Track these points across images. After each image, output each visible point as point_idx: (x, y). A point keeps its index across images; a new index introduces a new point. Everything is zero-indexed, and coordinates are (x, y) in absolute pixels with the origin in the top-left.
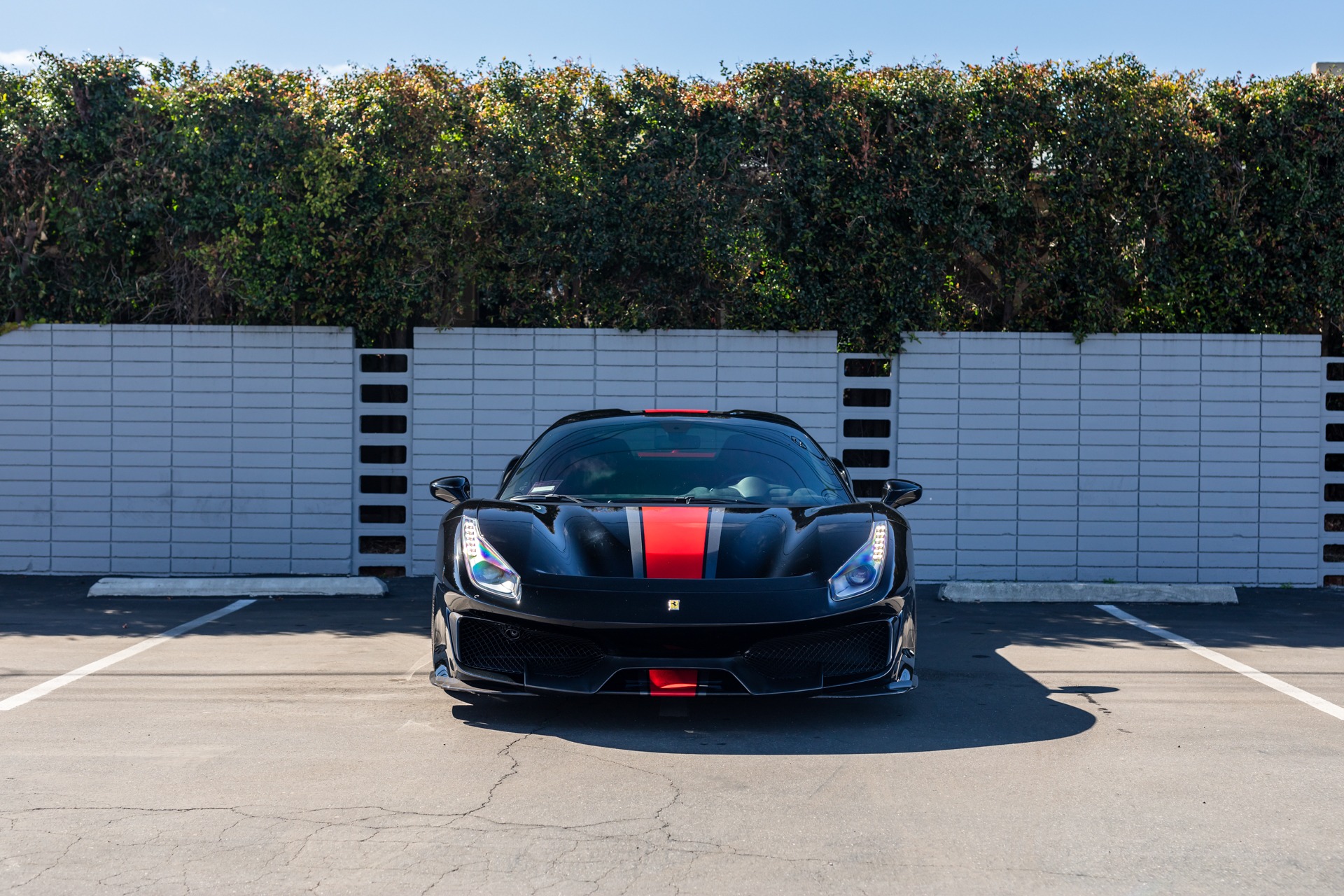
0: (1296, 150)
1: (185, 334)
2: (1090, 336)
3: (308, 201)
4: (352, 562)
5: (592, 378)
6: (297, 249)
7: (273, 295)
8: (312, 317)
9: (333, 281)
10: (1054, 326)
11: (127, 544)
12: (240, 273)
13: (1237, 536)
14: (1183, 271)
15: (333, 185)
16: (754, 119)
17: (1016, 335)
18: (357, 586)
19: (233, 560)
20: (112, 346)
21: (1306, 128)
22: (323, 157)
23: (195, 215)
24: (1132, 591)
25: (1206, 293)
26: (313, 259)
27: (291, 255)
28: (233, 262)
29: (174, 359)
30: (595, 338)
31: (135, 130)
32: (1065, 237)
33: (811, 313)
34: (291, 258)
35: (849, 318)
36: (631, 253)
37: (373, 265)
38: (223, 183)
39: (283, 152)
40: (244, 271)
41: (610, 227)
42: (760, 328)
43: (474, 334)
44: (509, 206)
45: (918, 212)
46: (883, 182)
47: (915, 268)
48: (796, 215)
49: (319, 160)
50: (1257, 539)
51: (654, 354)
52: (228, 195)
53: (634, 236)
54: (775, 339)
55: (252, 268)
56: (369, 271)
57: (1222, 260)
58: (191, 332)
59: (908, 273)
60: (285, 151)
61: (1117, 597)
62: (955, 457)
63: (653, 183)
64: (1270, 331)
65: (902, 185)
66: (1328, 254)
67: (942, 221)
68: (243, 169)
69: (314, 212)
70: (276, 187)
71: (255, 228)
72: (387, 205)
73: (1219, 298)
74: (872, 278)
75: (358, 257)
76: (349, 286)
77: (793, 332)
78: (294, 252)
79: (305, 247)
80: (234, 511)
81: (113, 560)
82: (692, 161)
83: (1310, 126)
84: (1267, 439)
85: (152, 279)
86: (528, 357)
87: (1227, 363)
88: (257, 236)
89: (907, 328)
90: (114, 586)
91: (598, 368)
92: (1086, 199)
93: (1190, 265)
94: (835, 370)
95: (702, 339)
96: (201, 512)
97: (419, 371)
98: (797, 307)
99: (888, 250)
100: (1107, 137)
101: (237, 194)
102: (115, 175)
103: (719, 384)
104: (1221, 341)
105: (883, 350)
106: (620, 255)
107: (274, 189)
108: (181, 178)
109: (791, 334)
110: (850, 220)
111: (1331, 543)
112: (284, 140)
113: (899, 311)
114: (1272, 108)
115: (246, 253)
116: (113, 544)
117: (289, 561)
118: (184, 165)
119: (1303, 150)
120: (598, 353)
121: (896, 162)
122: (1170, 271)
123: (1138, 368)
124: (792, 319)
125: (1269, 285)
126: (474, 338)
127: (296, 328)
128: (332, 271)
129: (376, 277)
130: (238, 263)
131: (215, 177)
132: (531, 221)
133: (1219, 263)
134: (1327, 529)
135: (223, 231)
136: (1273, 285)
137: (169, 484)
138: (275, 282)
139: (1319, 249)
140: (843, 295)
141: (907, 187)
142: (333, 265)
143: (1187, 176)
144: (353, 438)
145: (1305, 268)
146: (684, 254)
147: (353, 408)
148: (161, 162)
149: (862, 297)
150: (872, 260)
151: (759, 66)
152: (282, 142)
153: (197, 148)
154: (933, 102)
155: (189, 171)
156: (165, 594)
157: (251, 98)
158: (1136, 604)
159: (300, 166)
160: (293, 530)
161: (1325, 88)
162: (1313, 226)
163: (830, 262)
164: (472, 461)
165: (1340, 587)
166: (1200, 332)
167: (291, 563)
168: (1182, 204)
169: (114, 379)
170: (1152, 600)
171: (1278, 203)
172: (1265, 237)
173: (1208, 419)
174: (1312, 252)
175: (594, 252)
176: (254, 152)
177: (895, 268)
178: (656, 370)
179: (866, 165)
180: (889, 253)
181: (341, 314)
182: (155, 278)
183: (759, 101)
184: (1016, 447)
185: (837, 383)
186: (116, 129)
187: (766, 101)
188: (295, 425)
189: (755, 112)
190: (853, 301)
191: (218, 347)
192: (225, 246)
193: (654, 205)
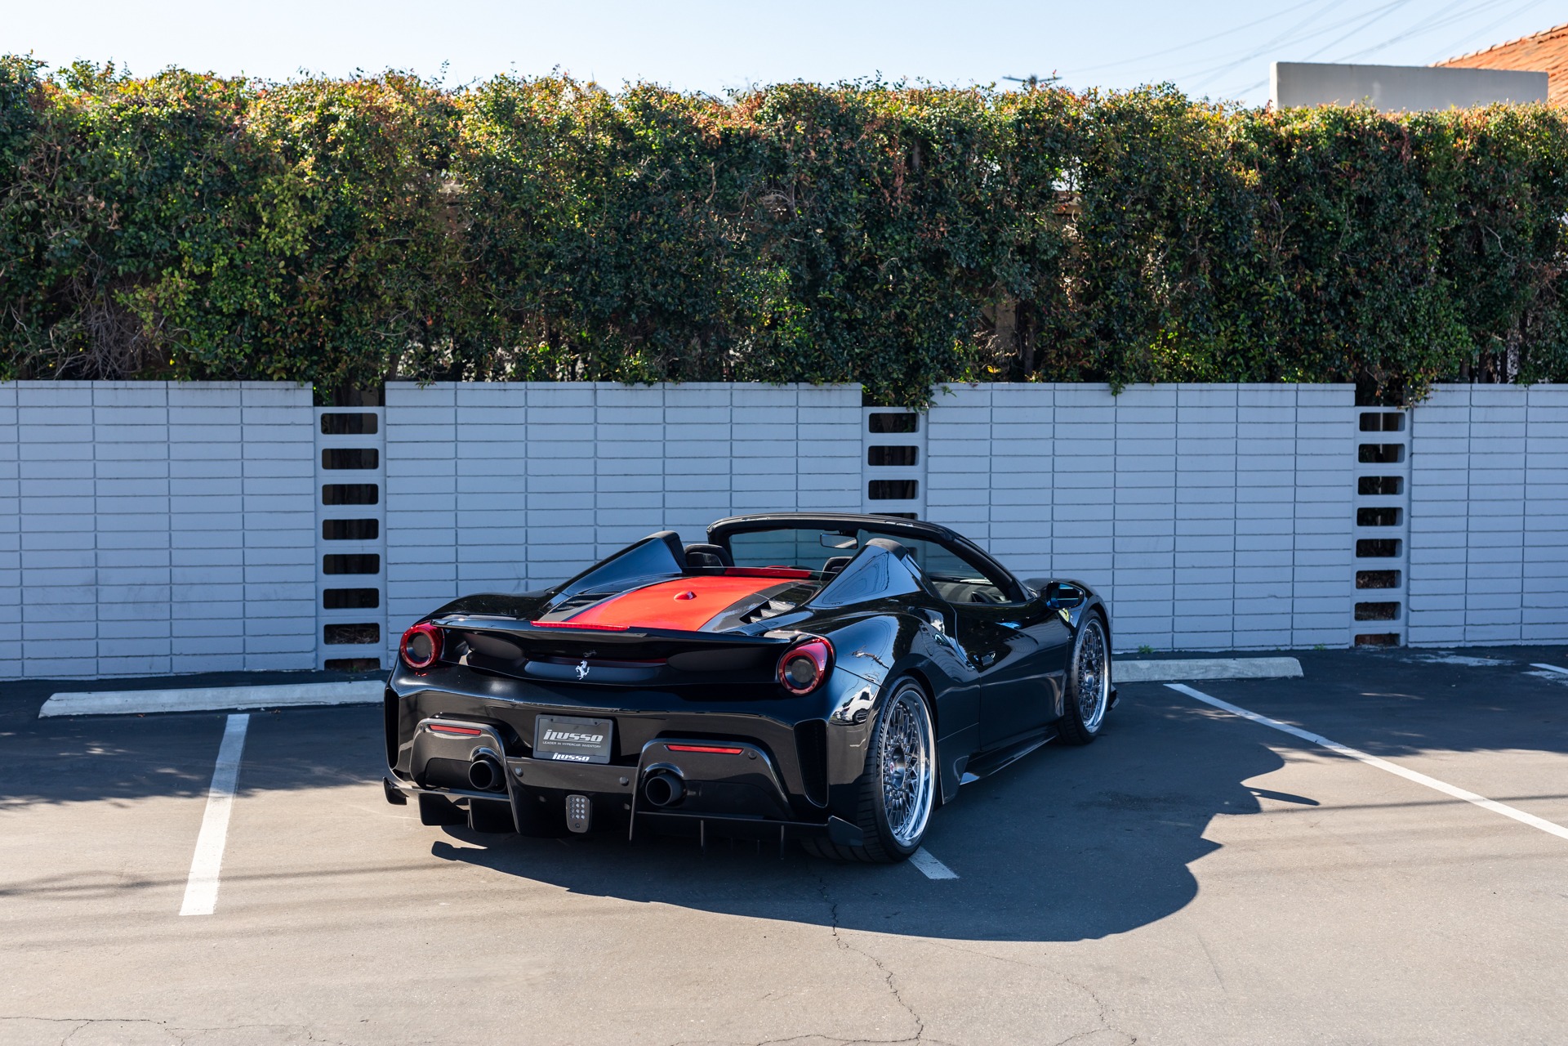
0: (1335, 189)
1: (110, 391)
2: (1129, 386)
3: (263, 237)
4: (317, 655)
5: (593, 438)
6: (252, 293)
7: (223, 347)
8: (269, 372)
9: (297, 331)
10: (1089, 376)
11: (41, 642)
12: (183, 321)
13: (1272, 596)
14: (1221, 318)
15: (296, 218)
16: (779, 148)
17: (1049, 386)
18: (364, 692)
19: (174, 657)
20: (17, 407)
21: (1344, 165)
22: (285, 185)
23: (129, 253)
24: (1199, 668)
25: (1244, 342)
26: (272, 305)
27: (246, 299)
28: (175, 309)
29: (96, 422)
30: (595, 393)
31: (49, 148)
32: (1102, 280)
33: (838, 365)
34: (246, 304)
35: (877, 369)
36: (644, 299)
37: (341, 311)
38: (163, 215)
39: (234, 178)
40: (188, 319)
41: (620, 268)
42: (781, 381)
43: (456, 389)
44: (500, 243)
45: (955, 254)
46: (917, 220)
47: (951, 315)
48: (825, 256)
49: (280, 188)
50: (1291, 600)
51: (661, 410)
52: (167, 228)
53: (647, 280)
54: (795, 392)
55: (198, 315)
56: (337, 319)
57: (1262, 306)
58: (116, 389)
59: (942, 321)
60: (237, 178)
61: (1185, 675)
62: (987, 520)
63: (668, 219)
64: (1304, 380)
65: (938, 224)
66: (1367, 300)
67: (978, 263)
68: (186, 197)
69: (272, 250)
70: (226, 219)
71: (204, 268)
72: (358, 241)
73: (1257, 346)
74: (902, 325)
75: (324, 302)
76: (315, 335)
77: (816, 385)
78: (249, 297)
79: (261, 290)
80: (174, 599)
81: (26, 662)
82: (709, 194)
83: (1348, 163)
84: (1302, 494)
85: (71, 327)
86: (519, 416)
87: (1263, 415)
88: (204, 278)
89: (939, 380)
90: (72, 704)
91: (599, 427)
92: (1126, 240)
93: (1230, 312)
94: (860, 426)
95: (715, 393)
96: (134, 603)
97: (392, 433)
98: (823, 358)
99: (921, 295)
100: (1149, 173)
101: (180, 227)
102: (27, 203)
103: (734, 443)
104: (1257, 390)
105: (913, 404)
106: (631, 301)
107: (223, 221)
108: (111, 208)
109: (812, 387)
110: (881, 262)
111: (1363, 601)
112: (237, 164)
113: (932, 361)
114: (1312, 144)
115: (191, 297)
116: (24, 643)
117: (241, 656)
118: (115, 193)
119: (1340, 190)
120: (599, 410)
121: (931, 198)
122: (1208, 319)
123: (1174, 420)
124: (815, 371)
125: (1306, 332)
126: (456, 394)
127: (245, 384)
128: (295, 319)
129: (345, 325)
130: (181, 310)
131: (152, 207)
132: (528, 261)
133: (1260, 309)
134: (1359, 586)
135: (164, 272)
136: (1310, 332)
137: (94, 570)
138: (227, 332)
139: (1357, 294)
140: (872, 345)
141: (943, 226)
142: (296, 313)
143: (1230, 216)
144: (316, 512)
145: (1342, 314)
146: (702, 300)
147: (315, 476)
148: (86, 188)
149: (891, 346)
150: (905, 307)
151: (781, 88)
152: (235, 167)
153: (130, 172)
154: (970, 132)
155: (120, 201)
156: (134, 711)
157: (192, 112)
158: (1205, 681)
159: (256, 195)
160: (246, 620)
161: (1362, 122)
162: (1351, 270)
163: (860, 308)
164: (456, 534)
165: (1371, 646)
166: (1236, 380)
167: (244, 659)
168: (1224, 247)
169: (21, 446)
170: (1219, 677)
171: (1315, 244)
172: (1303, 282)
173: (1244, 473)
174: (1350, 298)
175: (601, 297)
176: (200, 177)
177: (927, 315)
178: (664, 428)
179: (899, 201)
180: (922, 298)
181: (303, 368)
182: (75, 327)
183: (785, 127)
184: (1050, 507)
185: (862, 440)
186: (25, 147)
187: (789, 127)
188: (245, 497)
189: (780, 139)
190: (882, 351)
191: (149, 407)
192: (165, 290)
193: (671, 245)
